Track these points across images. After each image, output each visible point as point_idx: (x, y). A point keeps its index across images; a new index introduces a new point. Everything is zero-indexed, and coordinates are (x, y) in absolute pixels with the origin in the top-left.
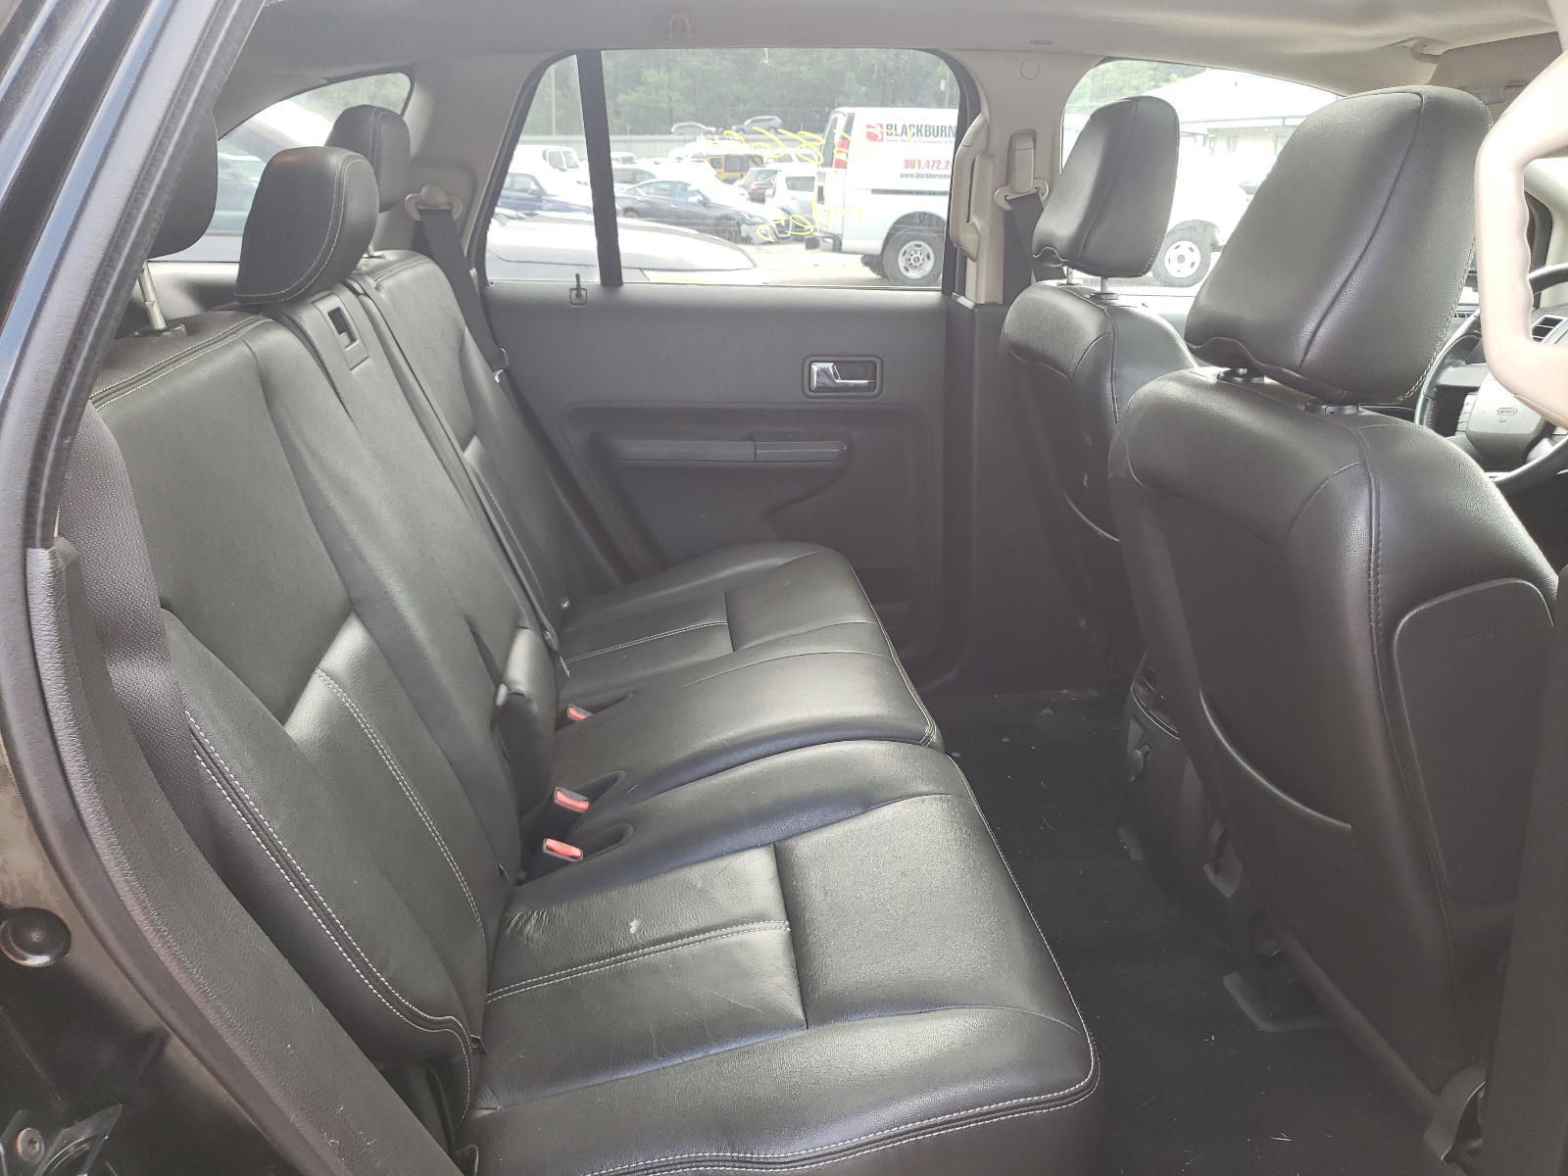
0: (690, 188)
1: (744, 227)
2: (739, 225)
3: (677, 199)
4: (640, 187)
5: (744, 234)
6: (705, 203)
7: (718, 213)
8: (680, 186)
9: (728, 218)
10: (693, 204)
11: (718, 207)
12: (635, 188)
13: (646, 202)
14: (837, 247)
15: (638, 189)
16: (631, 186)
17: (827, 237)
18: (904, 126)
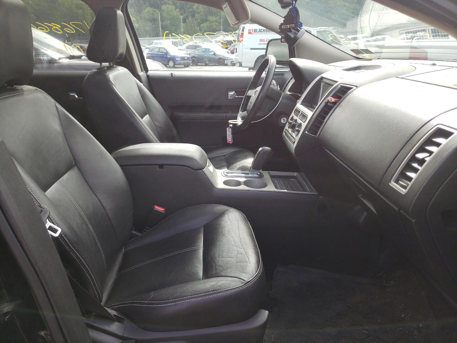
0: (210, 50)
1: (226, 61)
2: (224, 61)
3: (207, 53)
4: (196, 50)
5: (226, 63)
6: (215, 54)
7: (218, 57)
8: (208, 50)
9: (221, 58)
10: (211, 55)
11: (218, 55)
12: (195, 51)
13: (198, 54)
14: (241, 65)
15: (196, 51)
16: (194, 50)
17: (238, 63)
18: (260, 29)
